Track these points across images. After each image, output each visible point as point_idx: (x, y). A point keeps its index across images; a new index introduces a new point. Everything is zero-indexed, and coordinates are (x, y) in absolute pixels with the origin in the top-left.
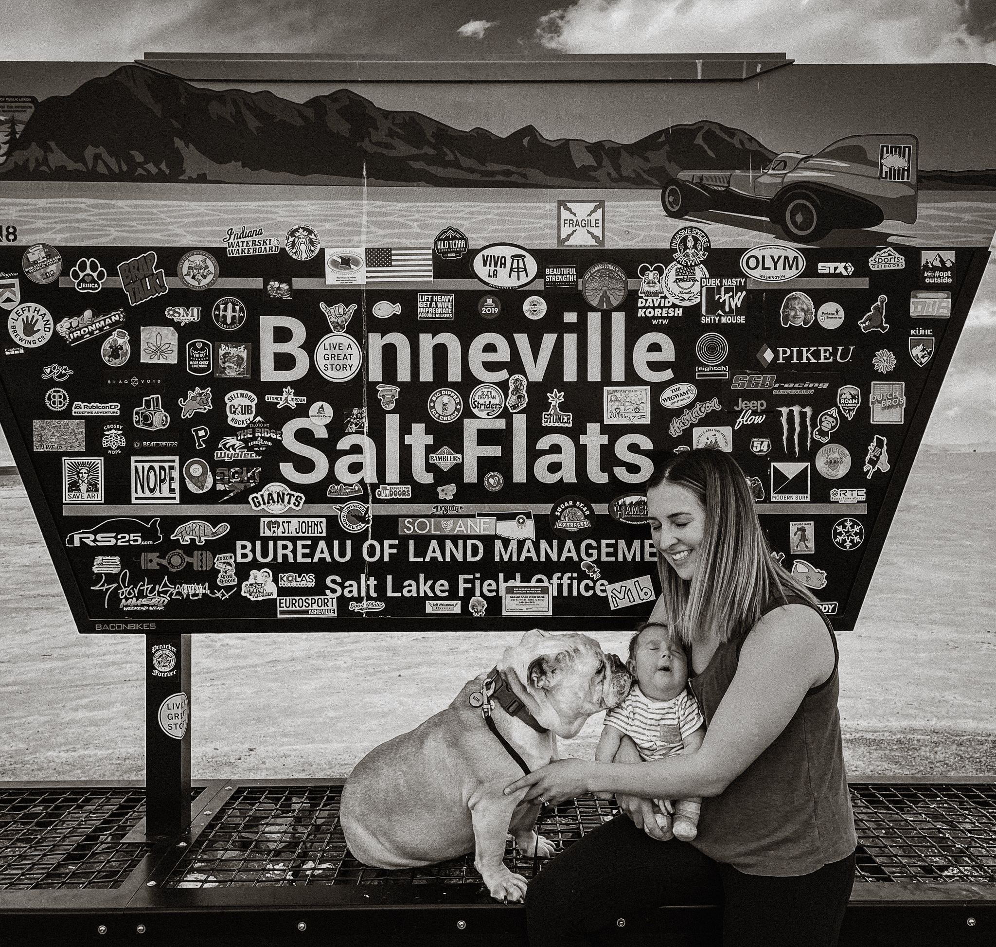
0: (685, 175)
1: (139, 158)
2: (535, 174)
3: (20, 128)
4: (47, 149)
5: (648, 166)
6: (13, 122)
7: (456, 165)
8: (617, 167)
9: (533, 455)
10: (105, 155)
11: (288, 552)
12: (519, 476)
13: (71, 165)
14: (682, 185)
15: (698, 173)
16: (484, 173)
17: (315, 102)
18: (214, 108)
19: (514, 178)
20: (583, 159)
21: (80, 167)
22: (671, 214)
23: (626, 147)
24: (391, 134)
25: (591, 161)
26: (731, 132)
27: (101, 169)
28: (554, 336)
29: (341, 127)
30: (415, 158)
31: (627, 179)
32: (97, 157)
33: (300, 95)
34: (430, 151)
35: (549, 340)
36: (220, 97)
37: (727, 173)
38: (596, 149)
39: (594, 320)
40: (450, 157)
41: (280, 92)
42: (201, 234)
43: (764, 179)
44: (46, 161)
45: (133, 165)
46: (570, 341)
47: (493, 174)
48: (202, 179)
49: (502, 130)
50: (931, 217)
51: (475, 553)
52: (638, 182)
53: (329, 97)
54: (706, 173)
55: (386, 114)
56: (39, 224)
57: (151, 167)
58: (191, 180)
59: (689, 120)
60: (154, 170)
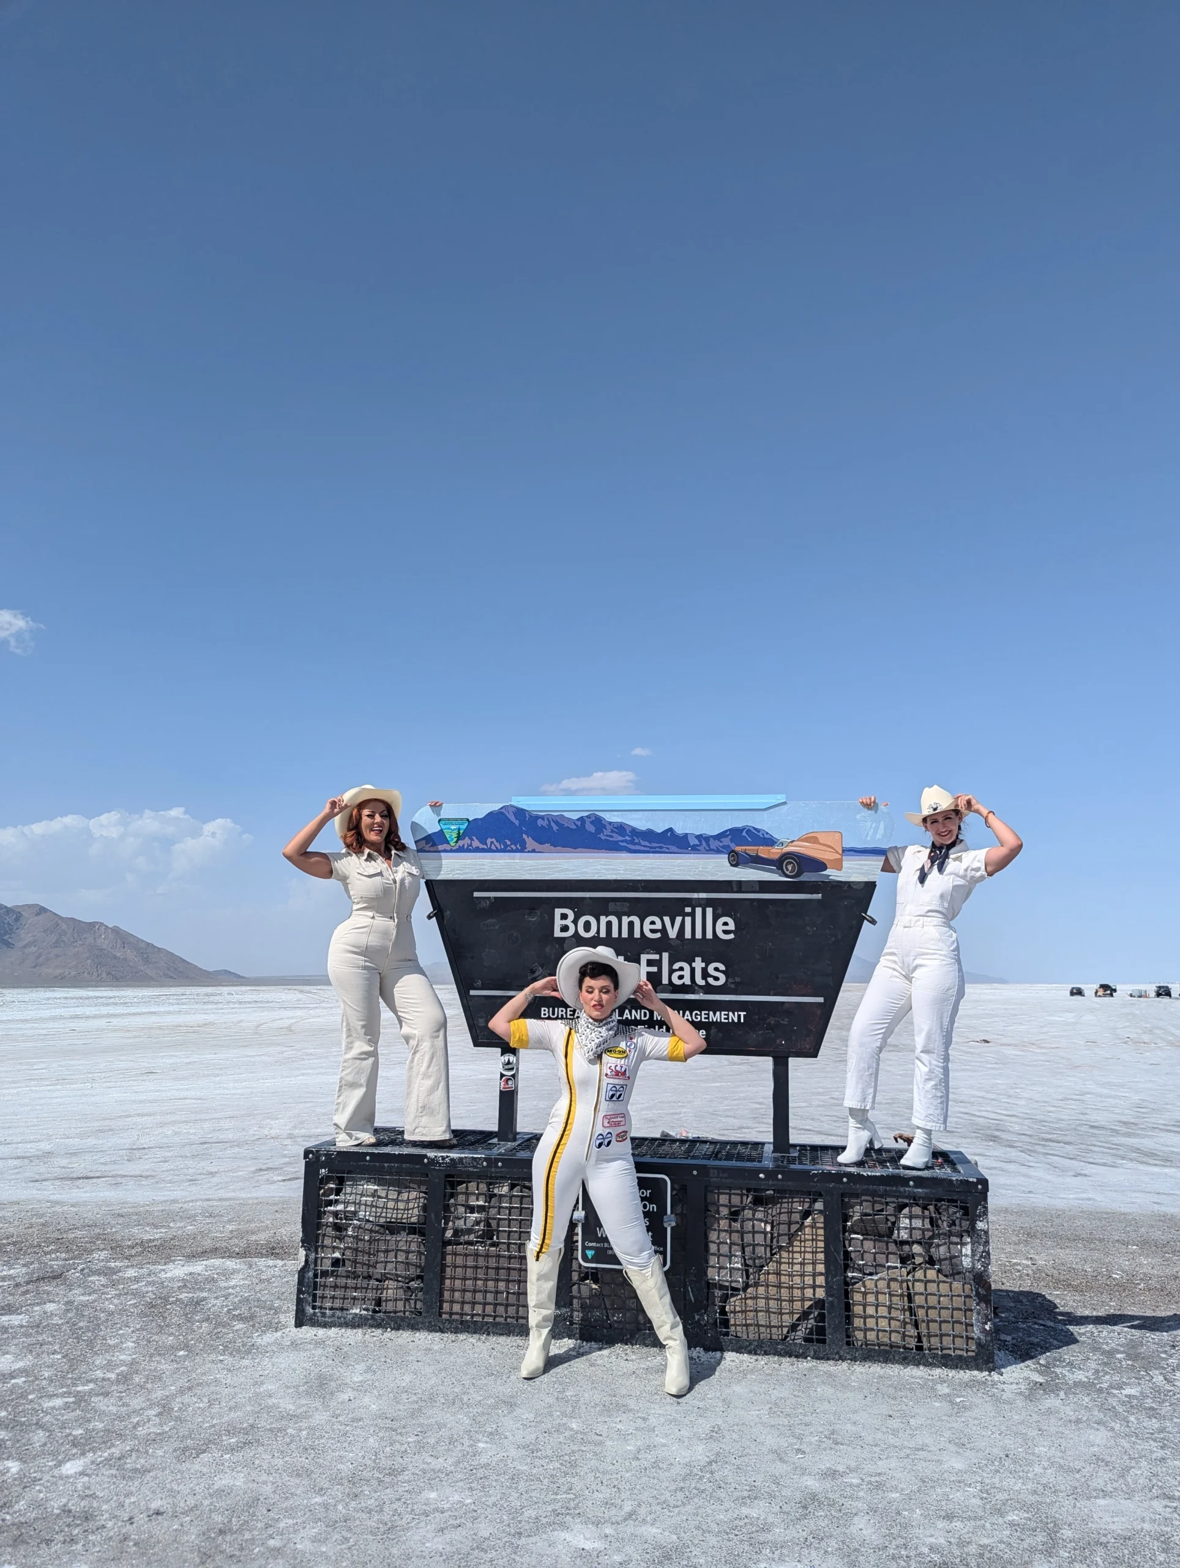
0: (738, 849)
1: (508, 843)
2: (673, 848)
3: (461, 832)
4: (472, 840)
5: (721, 844)
6: (459, 830)
7: (639, 844)
8: (708, 845)
9: (671, 972)
10: (495, 842)
11: (564, 1013)
12: (665, 981)
13: (481, 846)
14: (737, 853)
15: (744, 848)
16: (651, 848)
17: (581, 819)
18: (540, 822)
19: (664, 850)
20: (693, 841)
21: (485, 847)
22: (732, 865)
23: (712, 836)
24: (612, 831)
25: (697, 842)
26: (758, 830)
27: (493, 847)
28: (681, 918)
29: (591, 828)
30: (622, 841)
31: (713, 850)
32: (492, 843)
33: (575, 816)
34: (628, 838)
35: (679, 919)
36: (542, 818)
37: (757, 848)
38: (699, 837)
39: (699, 911)
40: (637, 841)
41: (566, 814)
42: (531, 874)
43: (773, 850)
44: (471, 845)
45: (506, 846)
46: (688, 920)
47: (655, 848)
48: (534, 851)
49: (659, 829)
50: (848, 868)
51: (645, 1016)
52: (718, 851)
53: (588, 817)
54: (747, 848)
55: (610, 823)
56: (467, 871)
57: (513, 846)
58: (529, 852)
59: (739, 825)
60: (514, 848)
